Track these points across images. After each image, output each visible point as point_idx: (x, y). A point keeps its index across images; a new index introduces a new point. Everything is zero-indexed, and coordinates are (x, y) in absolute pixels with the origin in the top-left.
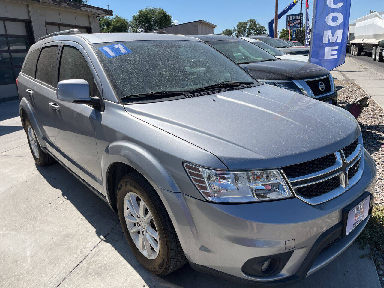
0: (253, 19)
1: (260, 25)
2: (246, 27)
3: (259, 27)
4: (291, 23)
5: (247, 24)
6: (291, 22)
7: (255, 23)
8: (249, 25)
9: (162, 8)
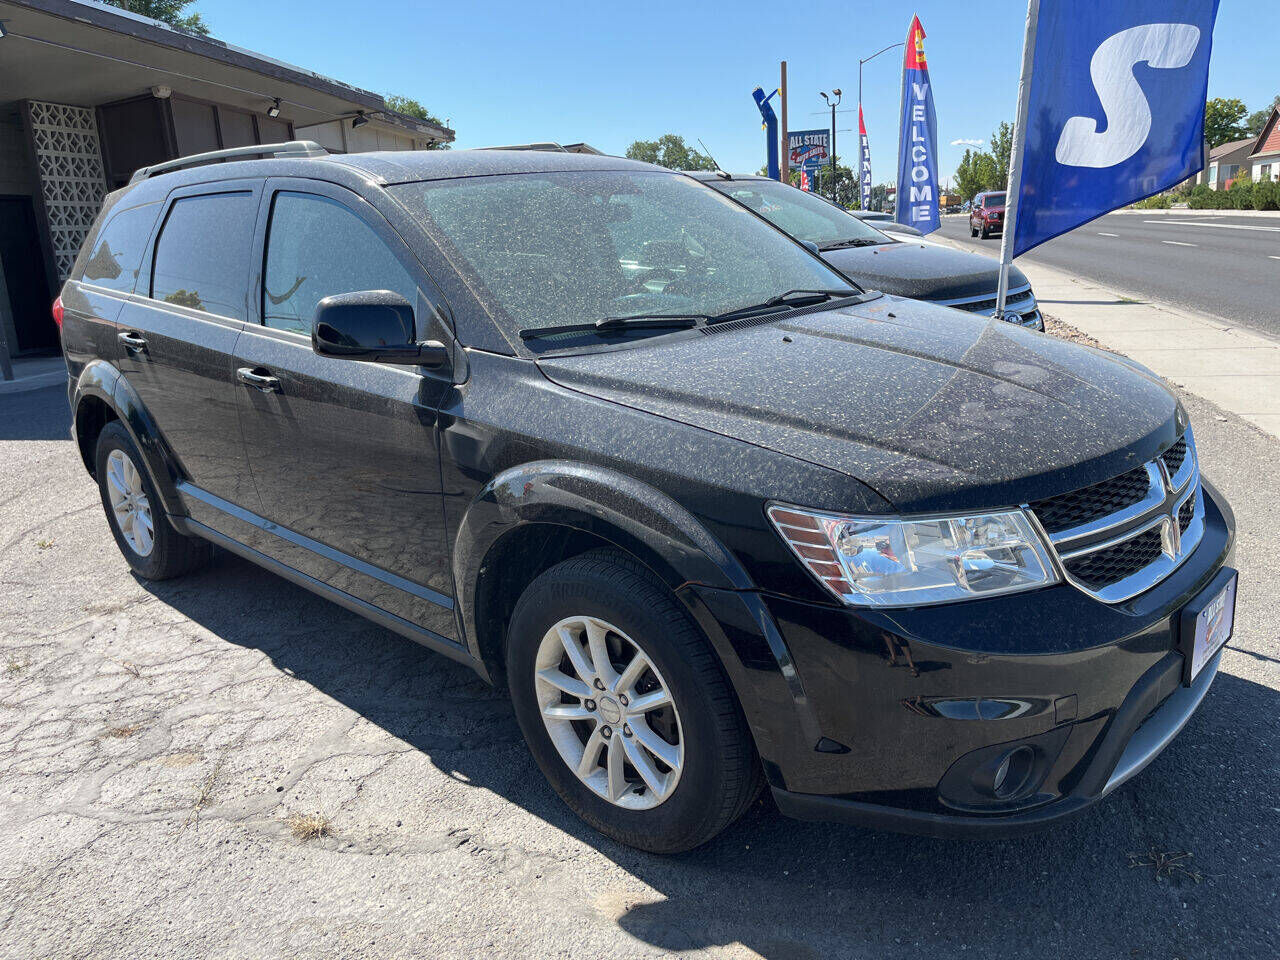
0: (676, 134)
1: (696, 153)
2: (656, 156)
3: (693, 160)
4: (800, 155)
5: (659, 150)
6: (798, 150)
7: (681, 148)
8: (662, 152)
9: (414, 99)
